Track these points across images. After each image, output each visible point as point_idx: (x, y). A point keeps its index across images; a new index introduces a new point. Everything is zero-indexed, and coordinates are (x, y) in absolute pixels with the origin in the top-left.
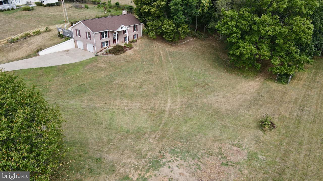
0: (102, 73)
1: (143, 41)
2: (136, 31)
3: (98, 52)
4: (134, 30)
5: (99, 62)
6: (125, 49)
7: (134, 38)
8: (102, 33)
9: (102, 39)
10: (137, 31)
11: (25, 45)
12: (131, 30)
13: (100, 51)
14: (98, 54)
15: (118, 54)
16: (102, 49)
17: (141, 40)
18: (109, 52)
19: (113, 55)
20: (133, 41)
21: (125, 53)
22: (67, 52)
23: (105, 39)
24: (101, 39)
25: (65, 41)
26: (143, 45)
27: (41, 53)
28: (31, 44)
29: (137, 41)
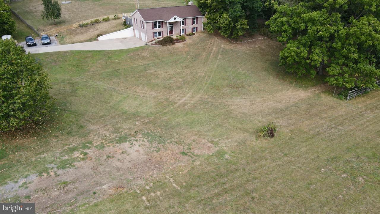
0: (142, 61)
1: (201, 35)
2: (196, 24)
3: (149, 42)
4: (193, 23)
5: (144, 51)
6: (176, 41)
7: (193, 31)
8: (155, 23)
9: (155, 29)
10: (197, 24)
11: (92, 30)
12: (189, 22)
13: (151, 41)
14: (148, 44)
15: (166, 46)
16: (153, 39)
17: (199, 34)
18: (158, 43)
19: (161, 46)
20: (190, 35)
21: (174, 45)
22: (123, 40)
23: (158, 30)
24: (153, 29)
25: (125, 29)
26: (198, 39)
27: (100, 38)
28: (97, 29)
29: (194, 34)
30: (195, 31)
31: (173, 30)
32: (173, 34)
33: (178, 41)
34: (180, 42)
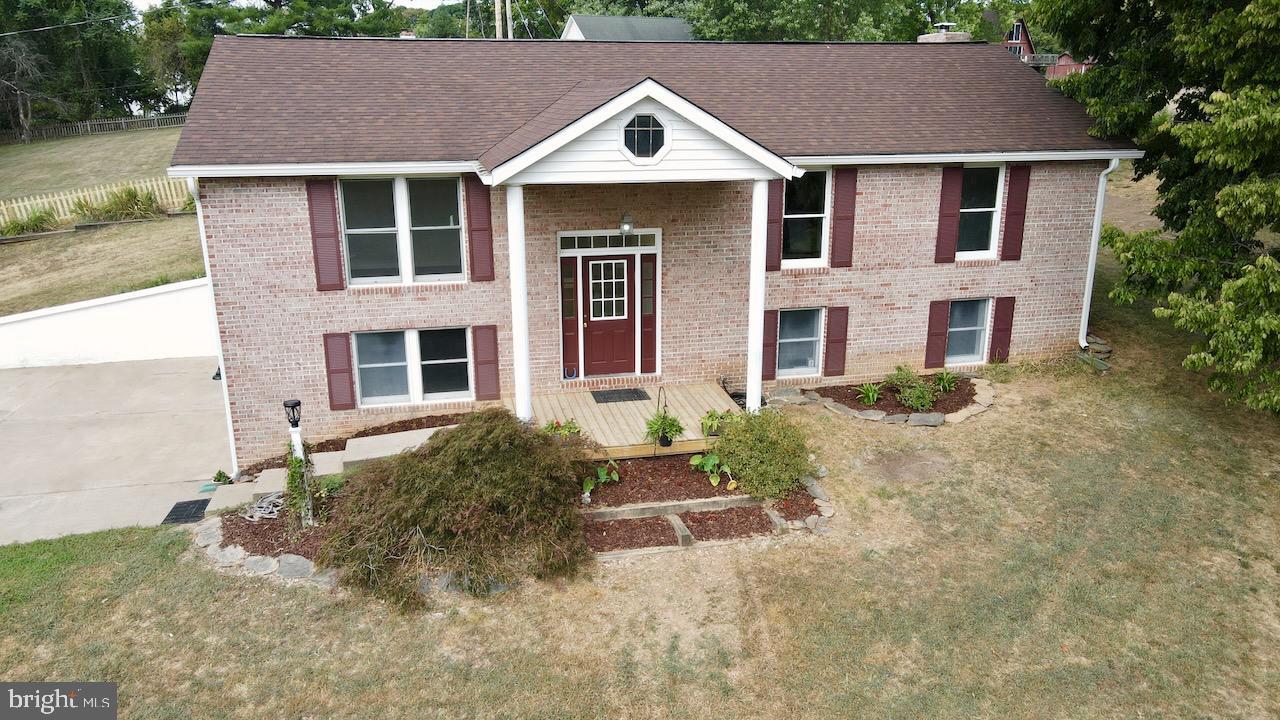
1: (1068, 418)
2: (993, 252)
4: (963, 233)
7: (937, 350)
9: (355, 284)
10: (1012, 250)
17: (1041, 388)
20: (891, 397)
23: (411, 298)
24: (330, 283)
26: (1027, 488)
29: (957, 394)
30: (968, 345)
31: (649, 322)
32: (649, 366)
33: (672, 510)
34: (702, 527)
